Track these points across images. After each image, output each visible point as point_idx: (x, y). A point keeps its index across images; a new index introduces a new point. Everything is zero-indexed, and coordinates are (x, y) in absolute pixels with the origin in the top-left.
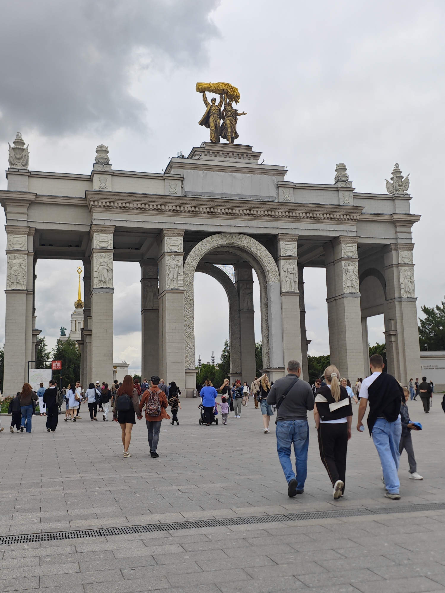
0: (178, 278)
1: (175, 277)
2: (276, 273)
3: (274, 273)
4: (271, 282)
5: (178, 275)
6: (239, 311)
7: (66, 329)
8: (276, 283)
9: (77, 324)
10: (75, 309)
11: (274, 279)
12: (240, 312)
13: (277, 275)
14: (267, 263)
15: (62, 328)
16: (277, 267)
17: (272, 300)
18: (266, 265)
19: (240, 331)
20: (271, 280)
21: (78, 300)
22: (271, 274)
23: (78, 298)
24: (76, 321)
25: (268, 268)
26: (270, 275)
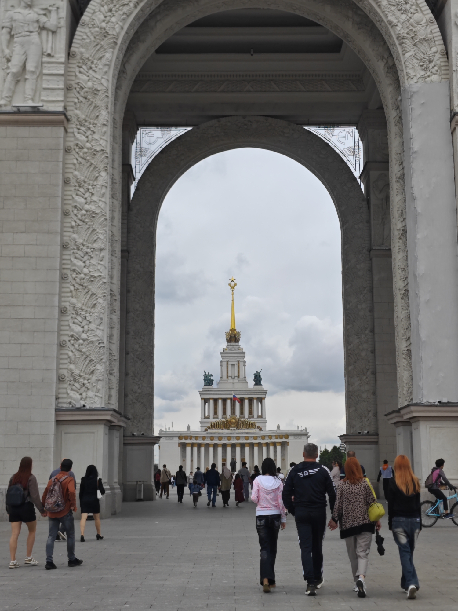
0: (45, 71)
1: (30, 67)
2: (434, 49)
3: (424, 47)
4: (412, 82)
5: (45, 59)
6: (370, 251)
7: (212, 376)
8: (432, 82)
9: (230, 366)
10: (226, 343)
11: (426, 69)
12: (372, 252)
13: (438, 56)
14: (398, 13)
15: (205, 374)
16: (435, 28)
17: (416, 146)
18: (391, 18)
19: (372, 310)
20: (412, 74)
21: (230, 330)
22: (412, 53)
23: (231, 326)
24: (227, 362)
25: (401, 30)
26: (407, 55)
